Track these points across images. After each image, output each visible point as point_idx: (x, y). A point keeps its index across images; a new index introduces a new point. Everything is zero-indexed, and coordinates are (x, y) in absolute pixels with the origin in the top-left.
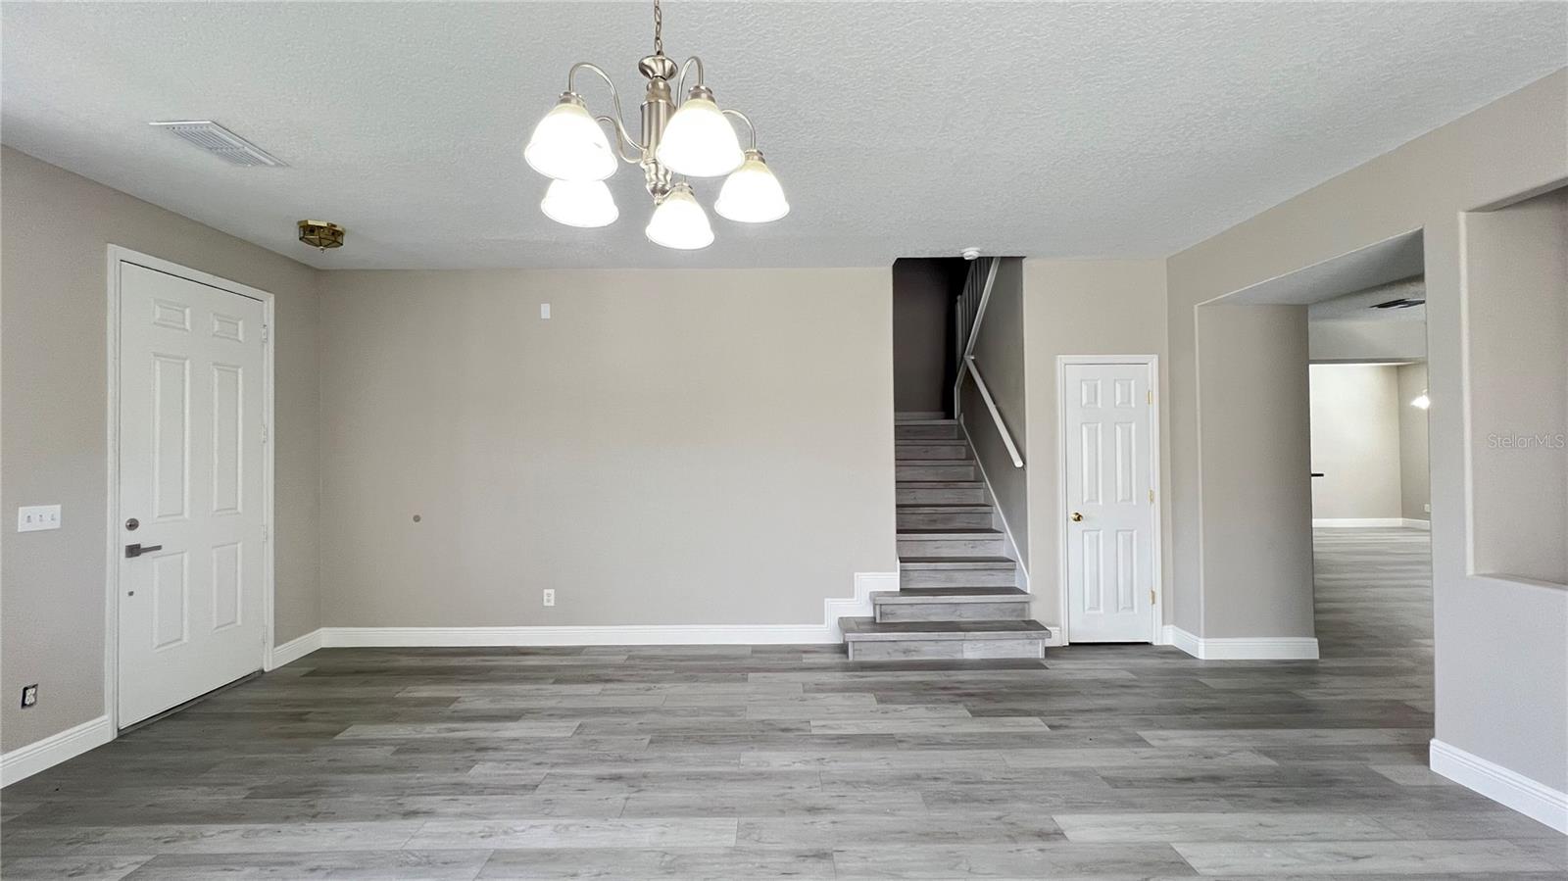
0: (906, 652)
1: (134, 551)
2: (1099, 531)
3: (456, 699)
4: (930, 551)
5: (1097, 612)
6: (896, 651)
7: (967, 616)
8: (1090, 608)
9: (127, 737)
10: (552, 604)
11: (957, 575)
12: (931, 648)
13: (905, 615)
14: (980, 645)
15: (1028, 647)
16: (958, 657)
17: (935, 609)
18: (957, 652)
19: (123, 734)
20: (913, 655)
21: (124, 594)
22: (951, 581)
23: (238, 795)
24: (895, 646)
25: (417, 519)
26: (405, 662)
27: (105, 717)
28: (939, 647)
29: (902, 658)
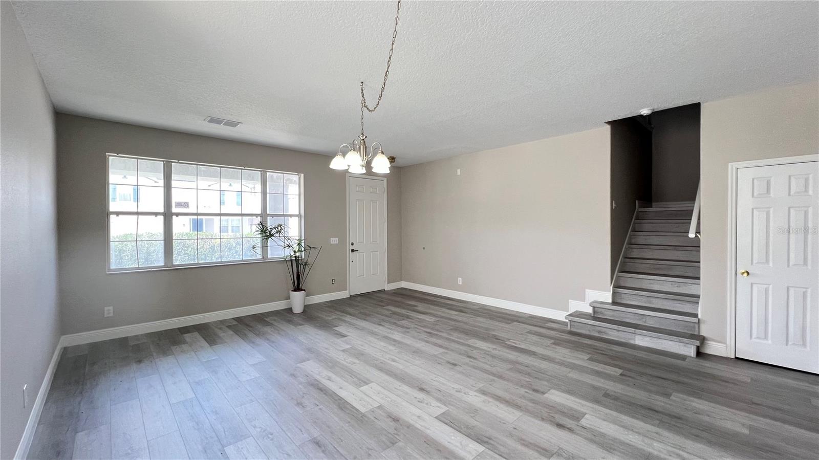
0: (599, 332)
1: (353, 251)
2: (769, 285)
3: (416, 306)
4: (645, 285)
5: (765, 342)
6: (594, 330)
7: (650, 323)
8: (758, 338)
9: (352, 297)
10: (461, 283)
11: (654, 300)
12: (614, 333)
13: (609, 315)
14: (648, 339)
15: (682, 348)
16: (632, 342)
17: (629, 315)
18: (631, 339)
19: (351, 297)
20: (603, 335)
21: (351, 261)
22: (650, 303)
23: (357, 312)
24: (593, 328)
25: (424, 248)
26: (418, 295)
27: (347, 291)
28: (620, 334)
29: (597, 334)
